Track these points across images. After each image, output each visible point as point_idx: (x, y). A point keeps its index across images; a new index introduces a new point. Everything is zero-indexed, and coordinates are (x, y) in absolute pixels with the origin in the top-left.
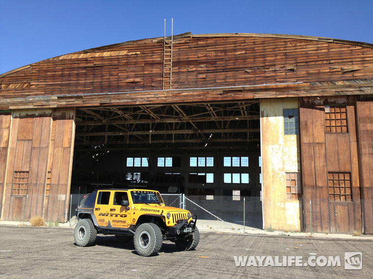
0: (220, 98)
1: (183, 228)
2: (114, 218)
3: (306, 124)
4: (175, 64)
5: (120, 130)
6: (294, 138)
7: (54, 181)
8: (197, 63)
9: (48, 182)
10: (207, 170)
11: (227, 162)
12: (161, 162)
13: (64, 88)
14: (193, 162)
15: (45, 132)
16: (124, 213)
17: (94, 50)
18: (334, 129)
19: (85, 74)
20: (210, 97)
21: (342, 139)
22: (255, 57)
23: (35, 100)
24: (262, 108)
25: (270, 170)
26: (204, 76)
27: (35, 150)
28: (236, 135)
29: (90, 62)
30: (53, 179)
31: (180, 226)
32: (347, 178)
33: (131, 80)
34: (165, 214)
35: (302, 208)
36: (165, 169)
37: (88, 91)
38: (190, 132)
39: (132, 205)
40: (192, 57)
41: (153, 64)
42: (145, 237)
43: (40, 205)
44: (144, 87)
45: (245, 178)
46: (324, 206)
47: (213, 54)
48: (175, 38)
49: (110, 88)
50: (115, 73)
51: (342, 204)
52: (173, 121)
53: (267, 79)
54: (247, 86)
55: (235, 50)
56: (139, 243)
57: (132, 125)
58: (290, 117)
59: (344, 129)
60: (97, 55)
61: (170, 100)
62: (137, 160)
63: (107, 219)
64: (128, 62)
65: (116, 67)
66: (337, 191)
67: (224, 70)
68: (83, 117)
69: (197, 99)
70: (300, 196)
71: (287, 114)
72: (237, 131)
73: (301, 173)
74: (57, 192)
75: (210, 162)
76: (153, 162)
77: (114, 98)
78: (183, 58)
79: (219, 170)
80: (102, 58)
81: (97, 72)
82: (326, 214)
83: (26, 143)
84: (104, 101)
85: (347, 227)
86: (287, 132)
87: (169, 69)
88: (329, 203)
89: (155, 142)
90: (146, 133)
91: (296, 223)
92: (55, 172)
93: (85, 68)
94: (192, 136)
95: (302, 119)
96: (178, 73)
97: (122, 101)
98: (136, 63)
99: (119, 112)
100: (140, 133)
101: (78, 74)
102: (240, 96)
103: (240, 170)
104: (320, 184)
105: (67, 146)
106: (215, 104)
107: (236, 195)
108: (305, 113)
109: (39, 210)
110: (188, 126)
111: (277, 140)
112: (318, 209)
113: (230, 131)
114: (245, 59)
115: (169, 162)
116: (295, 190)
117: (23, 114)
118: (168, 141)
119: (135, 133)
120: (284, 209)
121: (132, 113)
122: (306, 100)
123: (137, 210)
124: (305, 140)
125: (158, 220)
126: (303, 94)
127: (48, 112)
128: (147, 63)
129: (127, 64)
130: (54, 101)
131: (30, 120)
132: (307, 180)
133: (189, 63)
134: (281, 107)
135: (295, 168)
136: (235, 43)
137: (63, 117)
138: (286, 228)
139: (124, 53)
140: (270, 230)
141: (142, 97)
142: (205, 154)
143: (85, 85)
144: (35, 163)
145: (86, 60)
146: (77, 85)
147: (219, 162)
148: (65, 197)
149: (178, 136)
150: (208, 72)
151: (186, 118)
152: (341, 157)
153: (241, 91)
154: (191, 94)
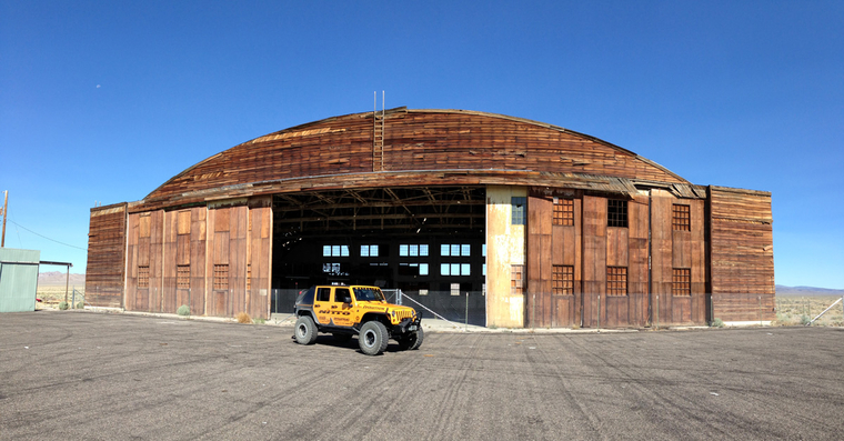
0: (441, 181)
1: (408, 326)
2: (336, 315)
3: (534, 215)
4: (387, 142)
5: (319, 216)
6: (521, 228)
7: (255, 275)
8: (413, 141)
9: (248, 275)
10: (420, 259)
11: (445, 250)
12: (364, 251)
13: (259, 174)
14: (404, 251)
15: (242, 222)
16: (346, 310)
17: (291, 130)
18: (561, 221)
19: (282, 156)
20: (428, 180)
21: (567, 232)
22: (481, 138)
23: (230, 190)
24: (488, 194)
25: (495, 262)
26: (421, 156)
27: (233, 243)
28: (457, 221)
29: (287, 143)
30: (253, 273)
31: (405, 324)
32: (570, 271)
33: (335, 161)
34: (390, 312)
35: (526, 303)
36: (370, 258)
37: (286, 175)
38: (402, 216)
39: (355, 302)
40: (408, 135)
41: (361, 142)
42: (370, 336)
43: (242, 300)
44: (350, 168)
45: (466, 270)
46: (547, 300)
47: (433, 131)
48: (387, 112)
49: (310, 170)
50: (316, 154)
51: (563, 298)
52: (383, 205)
53: (494, 163)
54: (472, 170)
55: (459, 129)
56: (364, 342)
57: (332, 210)
58: (518, 206)
59: (571, 221)
60: (295, 135)
61: (382, 183)
62: (336, 248)
63: (328, 316)
64: (331, 140)
65: (317, 146)
66: (560, 283)
67: (445, 150)
68: (280, 204)
69: (414, 182)
70: (525, 289)
71: (516, 202)
72: (458, 216)
73: (526, 266)
74: (258, 286)
75: (424, 250)
76: (355, 251)
77: (317, 182)
78: (397, 135)
79: (435, 260)
80: (301, 138)
81: (296, 153)
82: (548, 308)
83: (223, 235)
84: (305, 186)
85: (567, 321)
86: (514, 221)
87: (379, 147)
88: (552, 297)
89: (360, 228)
90: (350, 218)
91: (520, 320)
92: (254, 264)
93: (281, 150)
94: (403, 221)
95: (530, 209)
96: (391, 152)
97: (325, 185)
98: (341, 142)
99: (319, 197)
100: (342, 218)
101: (272, 158)
102: (464, 180)
103: (460, 260)
104: (544, 277)
105: (266, 236)
106: (434, 188)
107: (455, 288)
108: (533, 202)
109: (241, 305)
110: (400, 210)
111: (504, 229)
112: (541, 304)
113: (450, 216)
114: (469, 139)
115: (374, 251)
116: (520, 284)
117: (219, 204)
118: (375, 227)
119: (336, 218)
120: (508, 304)
121: (335, 197)
122: (534, 189)
123: (360, 308)
124: (532, 231)
125: (383, 318)
126: (532, 183)
127: (243, 201)
128: (354, 142)
129: (330, 143)
130: (249, 189)
131: (226, 210)
132: (533, 273)
133: (404, 141)
134: (509, 195)
135: (521, 261)
136: (459, 120)
137: (259, 206)
138: (509, 325)
139: (327, 130)
140: (494, 327)
141: (351, 180)
142: (418, 241)
143: (282, 169)
144: (233, 255)
145: (282, 141)
146: (273, 169)
147: (435, 250)
148: (266, 292)
149: (387, 222)
150: (426, 151)
151: (398, 202)
152: (566, 250)
153: (465, 175)
154: (406, 177)
